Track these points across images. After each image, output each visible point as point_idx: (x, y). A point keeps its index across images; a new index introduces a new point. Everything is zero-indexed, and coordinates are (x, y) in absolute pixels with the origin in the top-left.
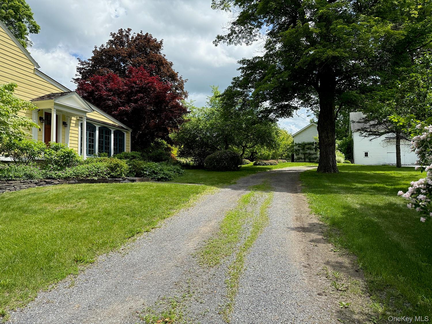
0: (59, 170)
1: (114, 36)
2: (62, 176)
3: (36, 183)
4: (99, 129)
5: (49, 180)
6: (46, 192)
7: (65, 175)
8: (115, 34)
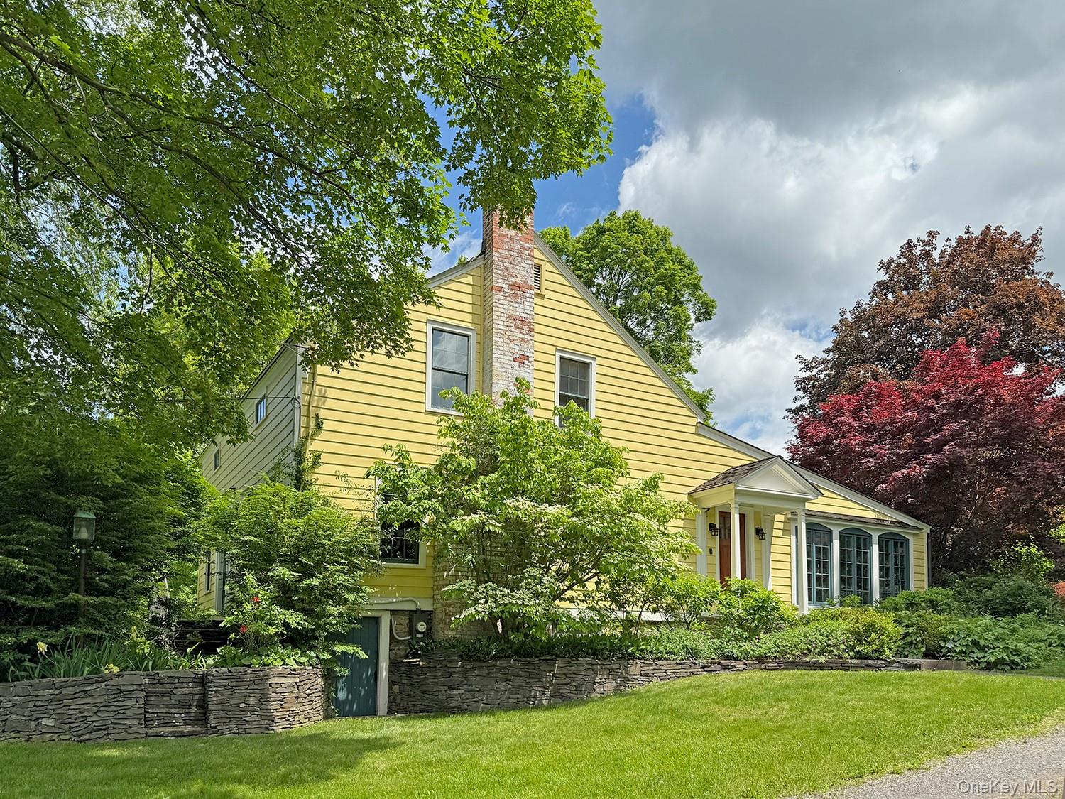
0: (746, 640)
1: (889, 267)
2: (752, 652)
3: (703, 667)
4: (842, 535)
5: (727, 661)
6: (718, 684)
7: (758, 651)
8: (891, 261)
